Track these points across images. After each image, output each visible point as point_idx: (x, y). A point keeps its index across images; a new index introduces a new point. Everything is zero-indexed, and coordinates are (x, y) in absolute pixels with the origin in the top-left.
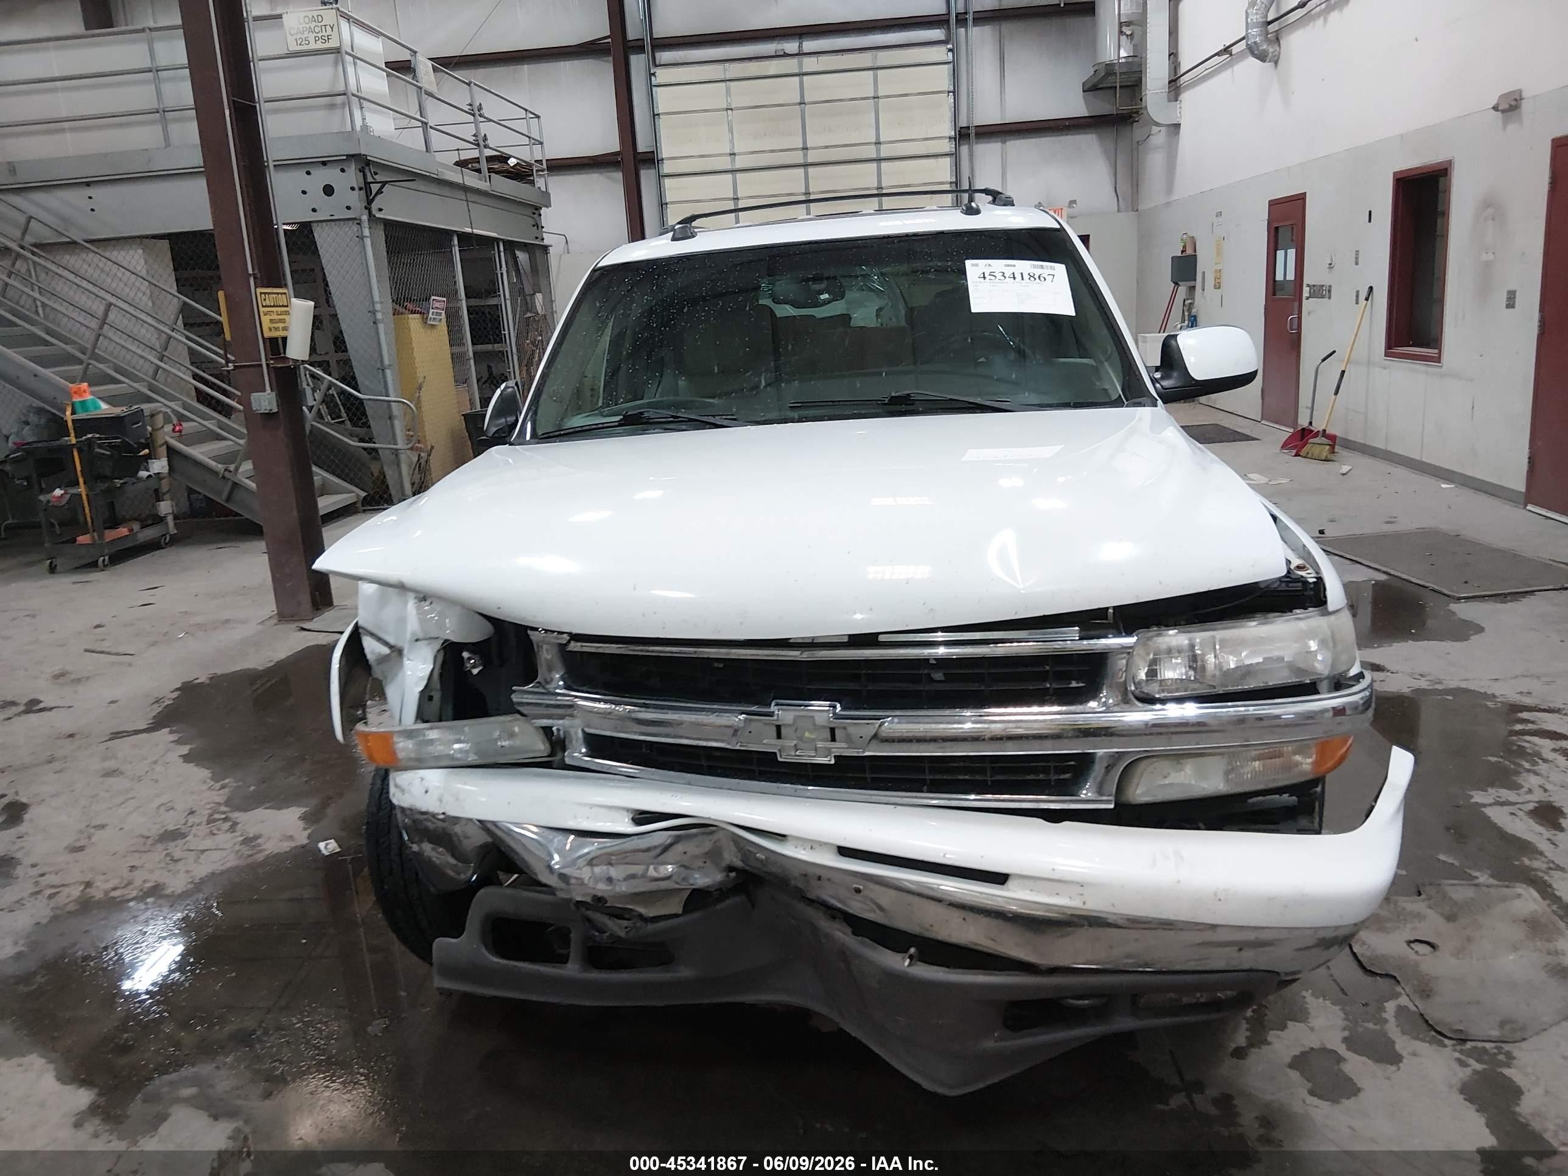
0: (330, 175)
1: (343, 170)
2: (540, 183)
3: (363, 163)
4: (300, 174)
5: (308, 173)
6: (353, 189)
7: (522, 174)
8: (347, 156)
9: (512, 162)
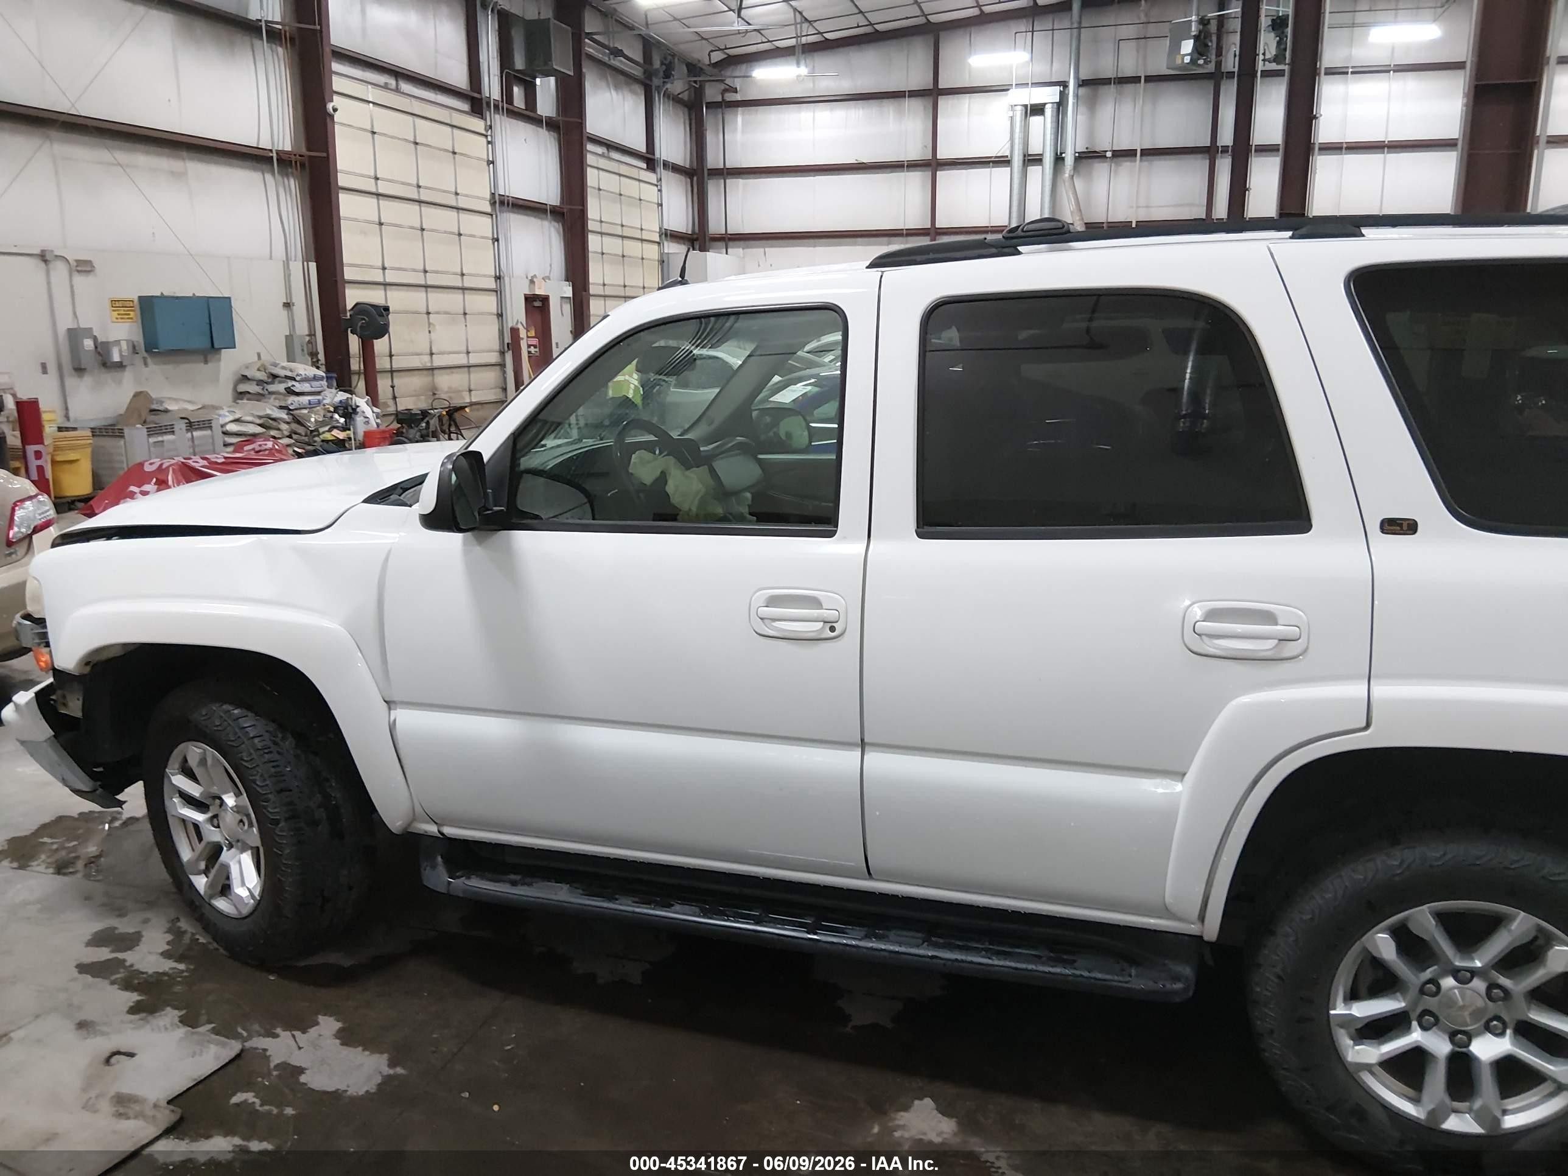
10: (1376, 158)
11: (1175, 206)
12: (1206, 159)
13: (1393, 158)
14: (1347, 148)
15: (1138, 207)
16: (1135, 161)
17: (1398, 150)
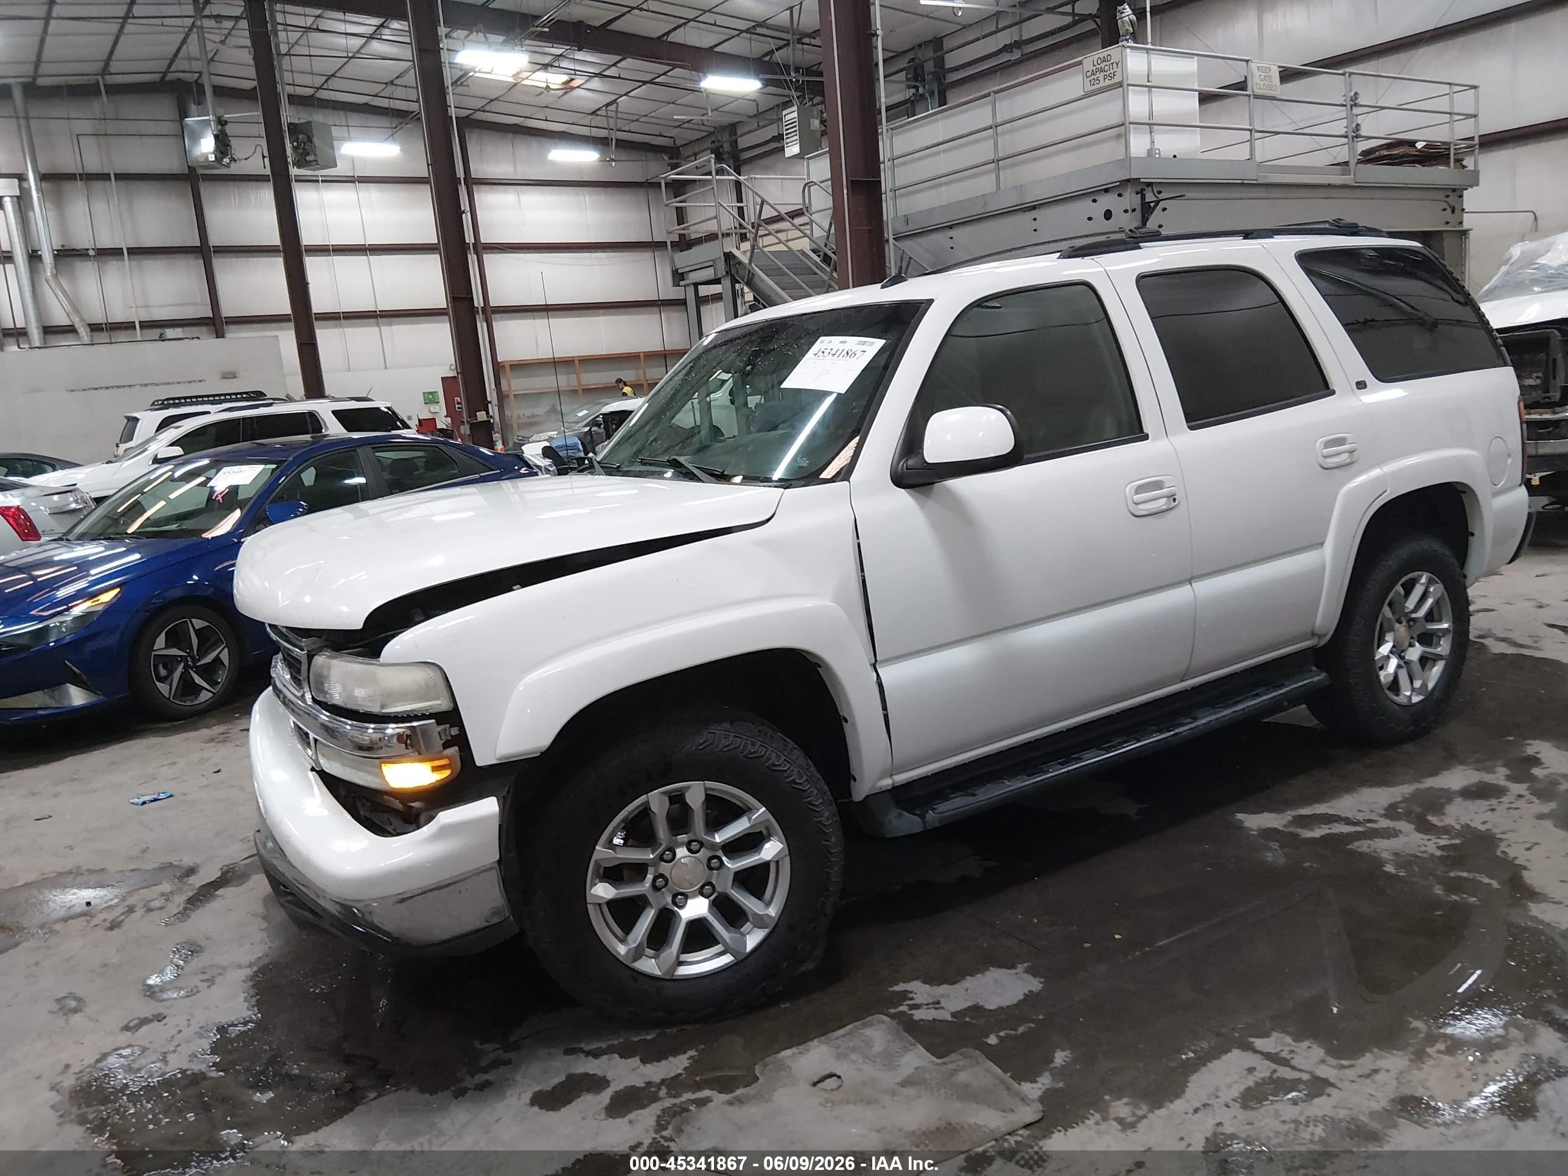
0: (1107, 201)
1: (1120, 195)
2: (1469, 162)
3: (1141, 186)
4: (1087, 202)
5: (1094, 201)
6: (1126, 211)
7: (1435, 155)
8: (1121, 182)
9: (1420, 145)
10: (360, 260)
11: (177, 305)
12: (199, 258)
13: (376, 259)
14: (333, 250)
15: (137, 307)
16: (124, 260)
17: (379, 253)
